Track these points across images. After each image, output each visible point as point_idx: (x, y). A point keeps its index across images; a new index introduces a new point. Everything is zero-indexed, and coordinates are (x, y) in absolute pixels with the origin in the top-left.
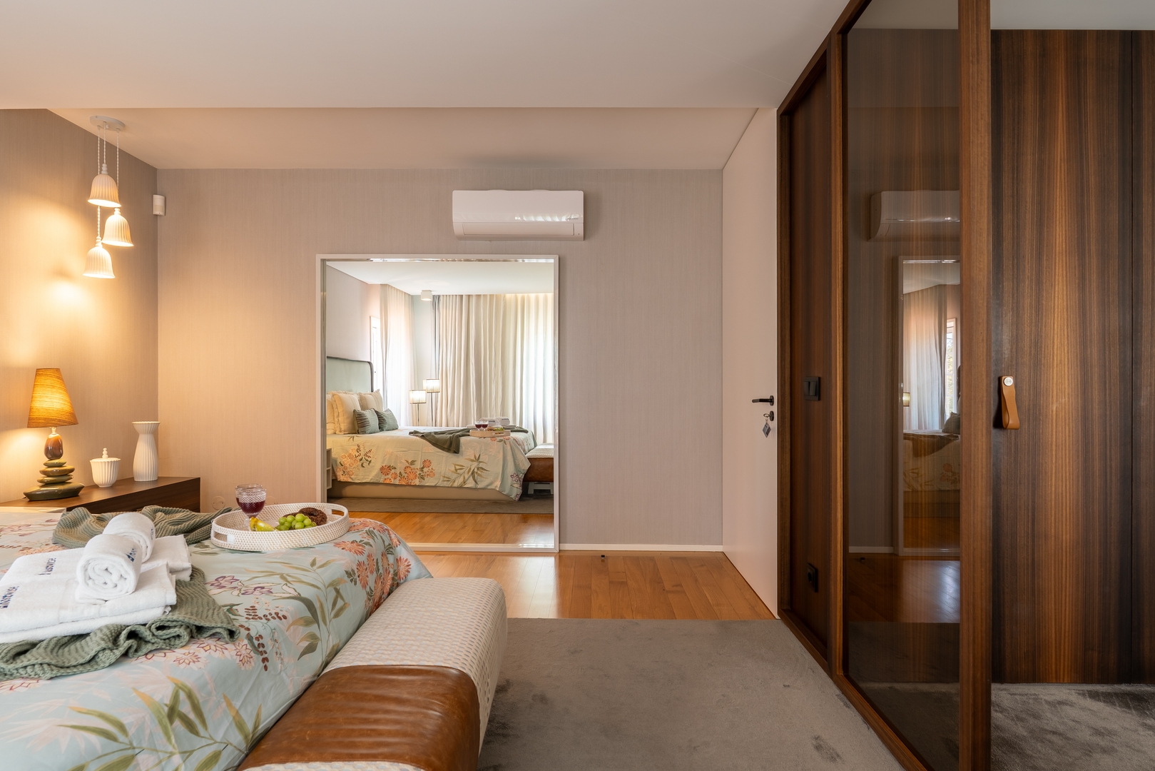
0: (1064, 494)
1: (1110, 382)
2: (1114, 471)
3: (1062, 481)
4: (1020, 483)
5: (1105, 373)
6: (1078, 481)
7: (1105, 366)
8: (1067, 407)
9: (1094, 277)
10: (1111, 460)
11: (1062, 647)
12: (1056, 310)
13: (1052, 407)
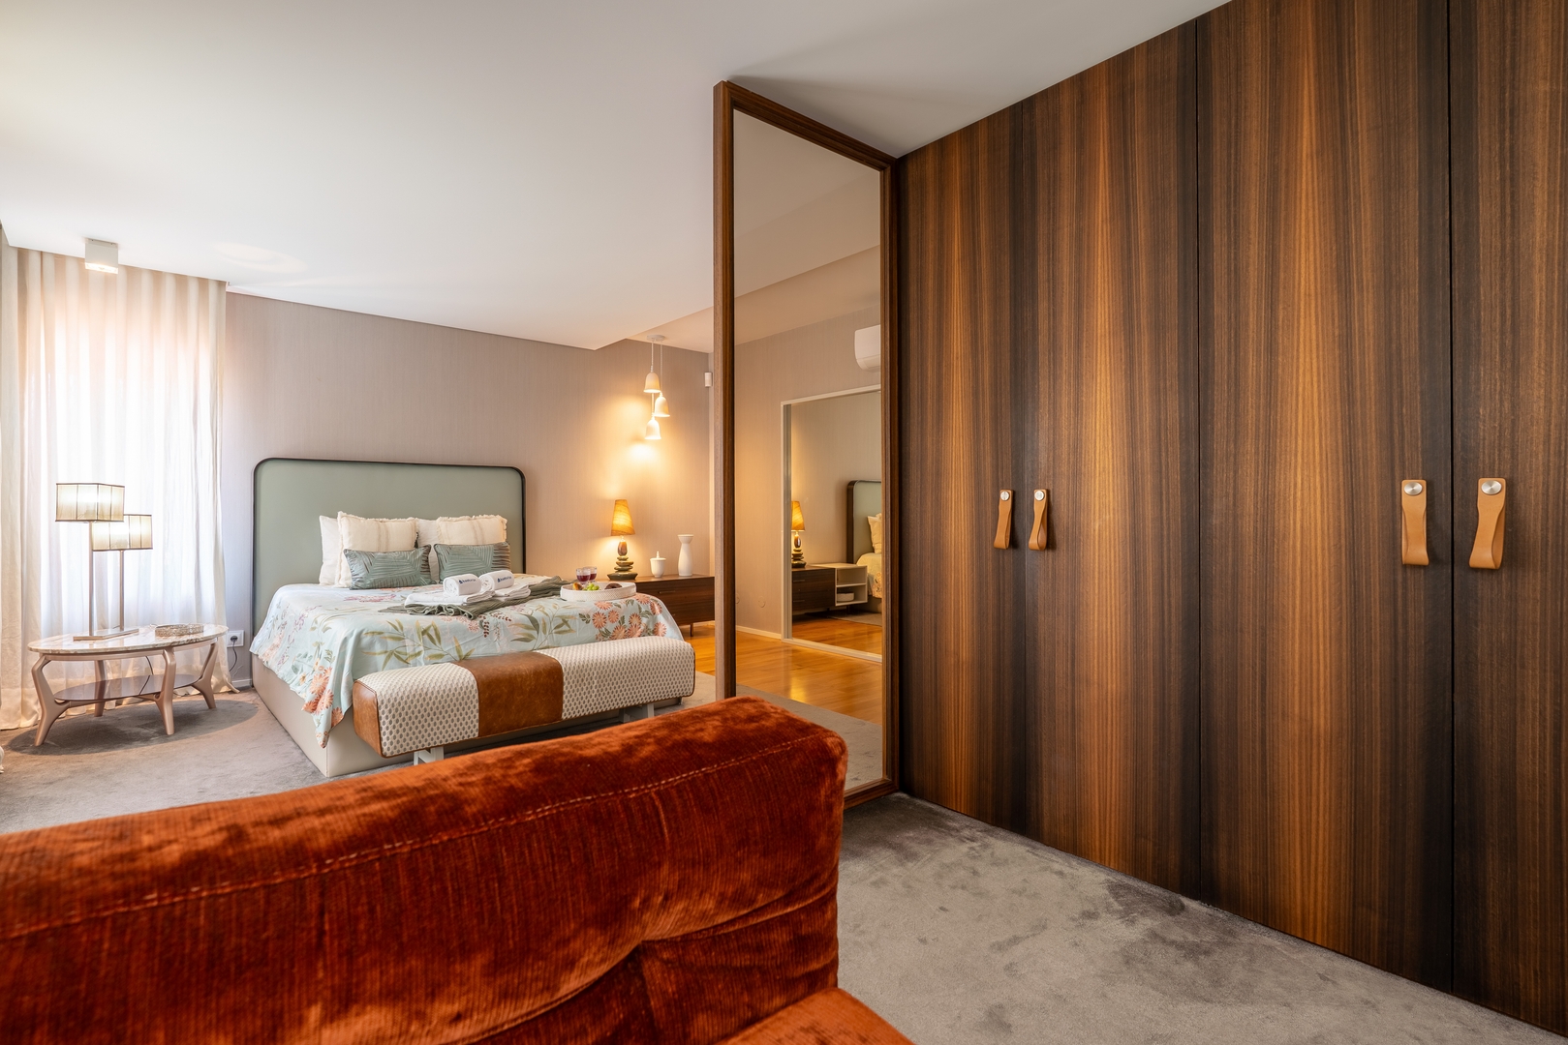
0: (1109, 633)
1: (1168, 493)
2: (1173, 610)
3: (1106, 617)
4: (1058, 615)
5: (1161, 481)
6: (1127, 618)
7: (1161, 472)
8: (1112, 526)
9: (1146, 358)
10: (1169, 596)
11: (1108, 822)
12: (1098, 406)
13: (1094, 525)
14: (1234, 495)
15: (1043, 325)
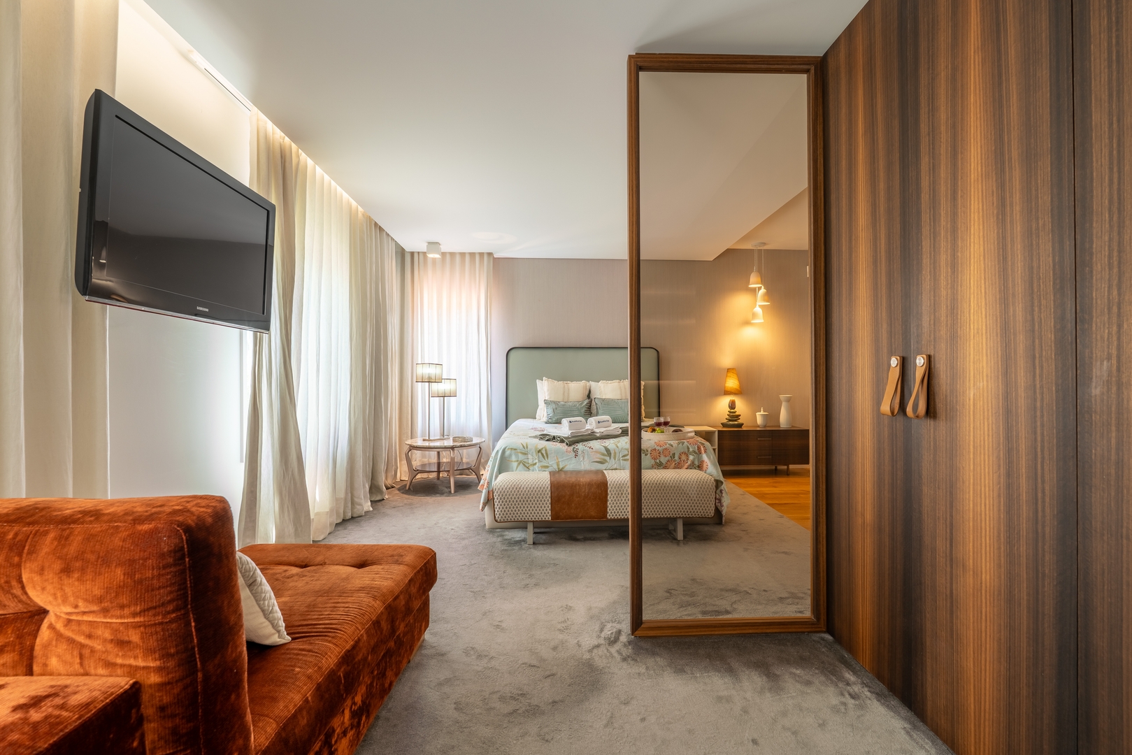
0: (983, 516)
1: (1041, 356)
2: (1047, 500)
3: (981, 498)
4: (939, 488)
5: (1034, 342)
6: (1000, 502)
7: (1033, 331)
8: (985, 395)
9: (1017, 197)
10: (1043, 482)
12: (972, 261)
13: (969, 393)
14: (1119, 357)
15: (925, 183)
